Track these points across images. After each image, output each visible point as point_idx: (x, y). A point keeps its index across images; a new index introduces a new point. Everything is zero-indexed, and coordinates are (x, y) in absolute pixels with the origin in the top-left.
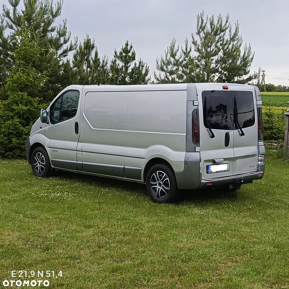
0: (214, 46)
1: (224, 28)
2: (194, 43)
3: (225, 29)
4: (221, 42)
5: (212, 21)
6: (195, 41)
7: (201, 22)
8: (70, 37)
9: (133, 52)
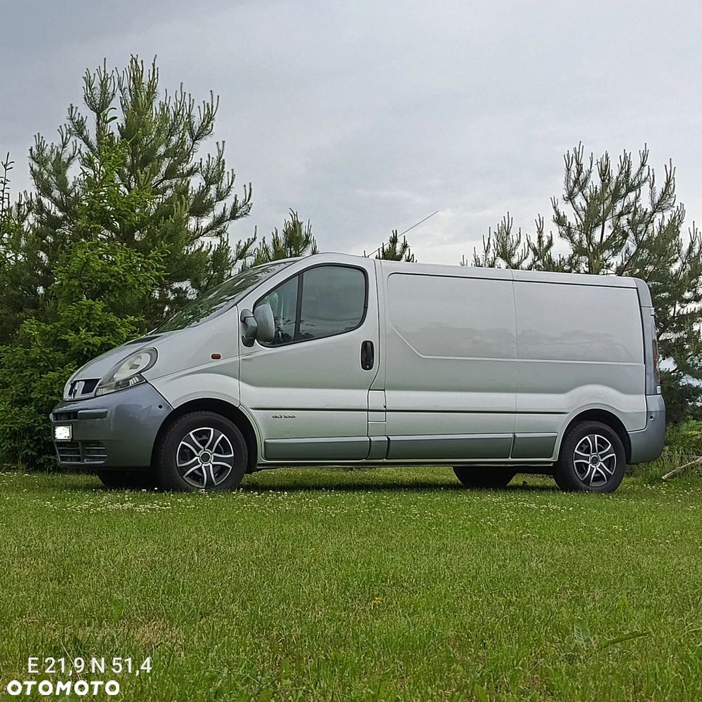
0: (610, 227)
1: (637, 182)
2: (560, 220)
3: (639, 185)
4: (630, 216)
5: (606, 166)
6: (562, 215)
7: (576, 172)
8: (232, 184)
9: (409, 257)
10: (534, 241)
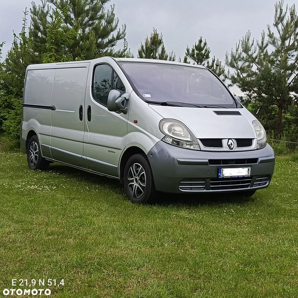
2: (271, 36)
5: (293, 10)
6: (271, 33)
7: (279, 12)
8: (117, 24)
9: (206, 49)
10: (260, 43)
